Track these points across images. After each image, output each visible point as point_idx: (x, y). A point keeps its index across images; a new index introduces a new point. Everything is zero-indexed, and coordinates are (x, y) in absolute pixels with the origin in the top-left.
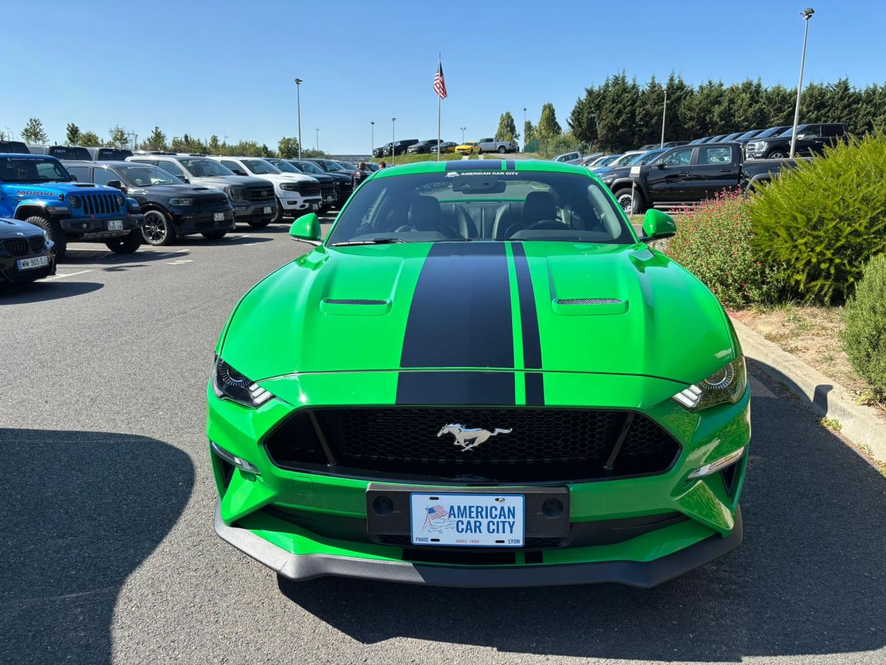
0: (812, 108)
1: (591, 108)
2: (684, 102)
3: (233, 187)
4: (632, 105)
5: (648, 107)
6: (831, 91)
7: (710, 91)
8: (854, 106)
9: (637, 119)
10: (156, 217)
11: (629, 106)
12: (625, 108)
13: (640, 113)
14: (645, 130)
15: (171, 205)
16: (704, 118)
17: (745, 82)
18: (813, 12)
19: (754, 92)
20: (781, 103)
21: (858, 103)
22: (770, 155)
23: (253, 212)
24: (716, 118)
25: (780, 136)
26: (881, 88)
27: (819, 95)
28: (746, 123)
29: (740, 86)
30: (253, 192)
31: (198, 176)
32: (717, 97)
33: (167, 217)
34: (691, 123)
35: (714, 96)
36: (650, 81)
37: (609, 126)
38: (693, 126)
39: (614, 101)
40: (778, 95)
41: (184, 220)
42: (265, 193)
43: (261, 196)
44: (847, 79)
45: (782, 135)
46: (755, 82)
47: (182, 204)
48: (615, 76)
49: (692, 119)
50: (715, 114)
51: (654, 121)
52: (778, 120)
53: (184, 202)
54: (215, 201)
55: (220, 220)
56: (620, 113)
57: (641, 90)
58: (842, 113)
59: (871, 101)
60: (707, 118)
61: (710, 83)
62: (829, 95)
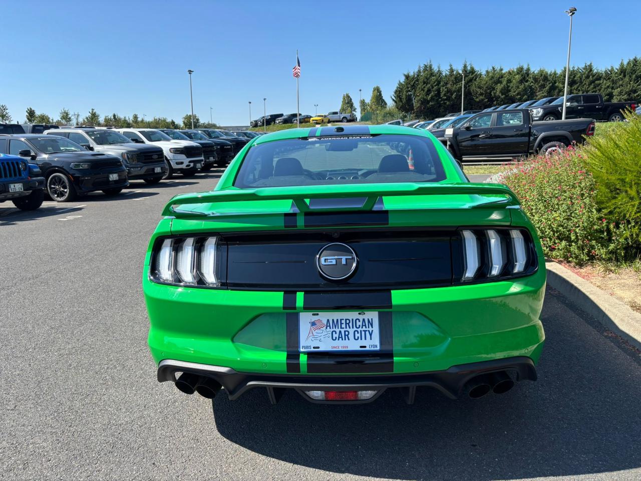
1: (408, 88)
2: (475, 82)
3: (129, 152)
4: (438, 84)
6: (580, 72)
7: (493, 74)
8: (597, 82)
9: (442, 95)
10: (60, 179)
12: (433, 88)
13: (443, 90)
14: (448, 103)
15: (72, 168)
16: (490, 93)
17: (518, 67)
18: (576, 10)
19: (524, 75)
20: (544, 81)
21: (600, 80)
22: (545, 118)
23: (145, 172)
24: (498, 93)
25: (551, 104)
26: (617, 69)
27: (572, 75)
28: (519, 96)
29: (515, 70)
30: (145, 156)
31: (101, 144)
32: (499, 78)
33: (69, 179)
34: (481, 97)
35: (497, 78)
36: (449, 68)
37: (421, 101)
38: (483, 100)
39: (424, 83)
40: (542, 75)
41: (83, 180)
42: (155, 157)
43: (152, 159)
44: (591, 64)
45: (553, 104)
46: (525, 67)
47: (81, 168)
48: (425, 65)
49: (481, 94)
50: (498, 90)
51: (454, 96)
52: (543, 93)
53: (83, 166)
54: (112, 164)
55: (115, 179)
56: (429, 91)
57: (444, 74)
58: (589, 87)
59: (609, 79)
60: (492, 93)
61: (494, 68)
62: (579, 75)
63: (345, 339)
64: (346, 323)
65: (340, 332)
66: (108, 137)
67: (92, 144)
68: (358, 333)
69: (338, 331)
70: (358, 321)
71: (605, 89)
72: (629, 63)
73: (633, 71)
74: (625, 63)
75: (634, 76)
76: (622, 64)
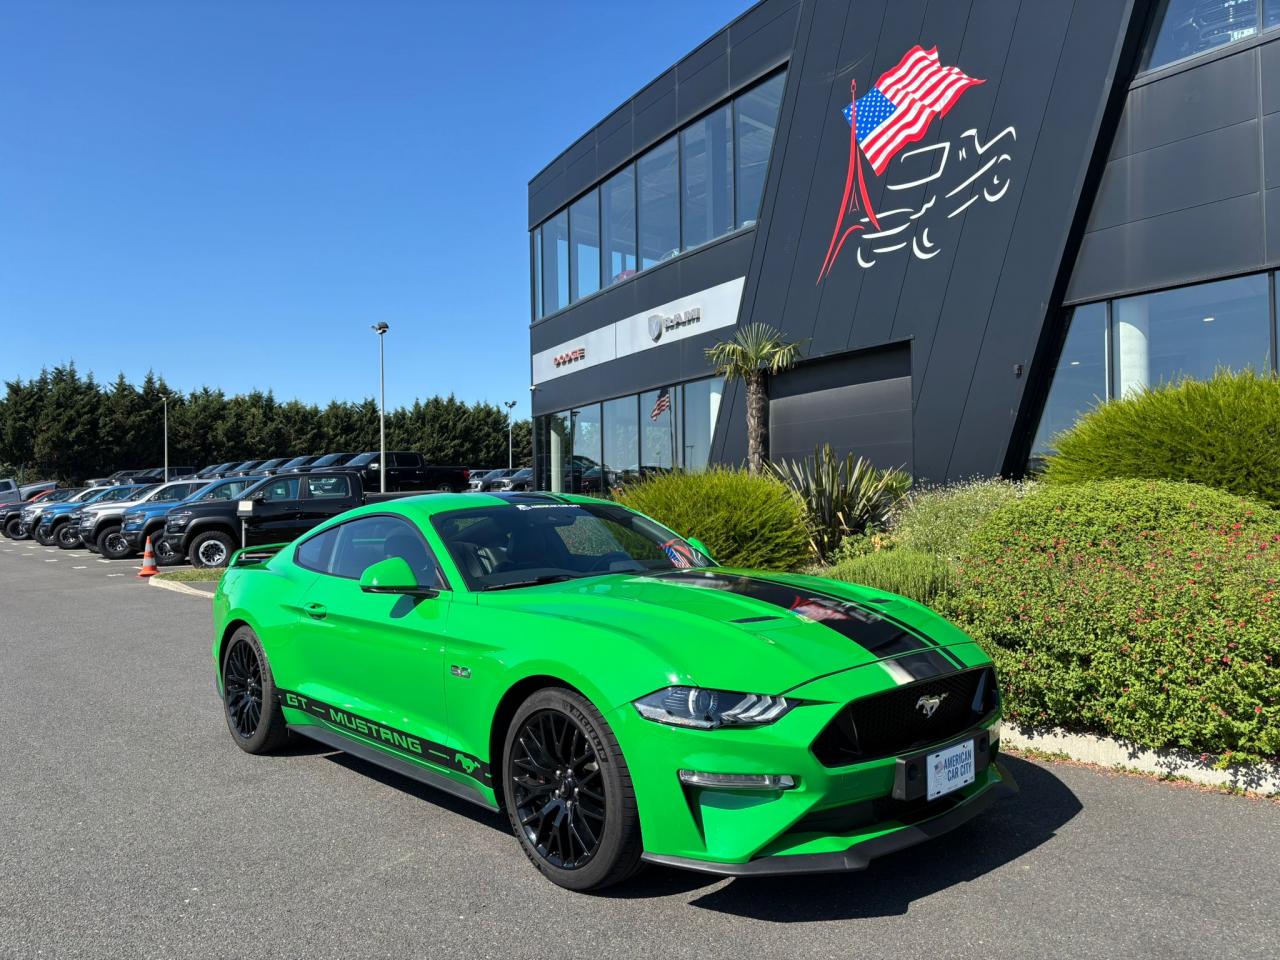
0: (338, 431)
1: (18, 413)
4: (91, 412)
5: (118, 416)
6: (357, 412)
7: (207, 401)
9: (102, 432)
11: (86, 413)
12: (80, 416)
13: (105, 424)
14: (116, 449)
16: (205, 436)
17: (253, 392)
19: (264, 405)
20: (301, 422)
24: (221, 437)
26: (410, 412)
27: (345, 416)
28: (262, 447)
29: (247, 398)
32: (219, 409)
34: (187, 442)
35: (212, 409)
36: (117, 381)
37: (53, 442)
38: (190, 447)
39: (59, 405)
40: (297, 412)
44: (373, 400)
46: (265, 395)
48: (56, 369)
49: (186, 436)
50: (219, 432)
56: (71, 424)
57: (103, 392)
59: (402, 426)
60: (209, 436)
61: (205, 390)
62: (356, 417)
71: (398, 442)
72: (427, 405)
73: (435, 418)
74: (422, 403)
75: (437, 425)
76: (417, 405)
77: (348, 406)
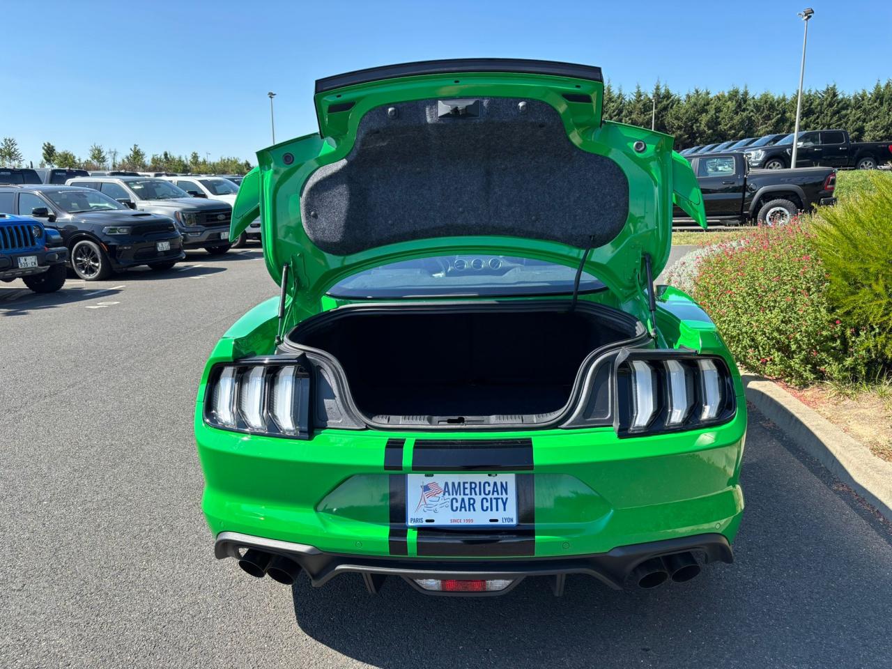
2: (671, 110)
3: (185, 211)
4: (618, 114)
5: (634, 116)
6: (820, 98)
7: (697, 99)
8: (844, 112)
10: (89, 249)
11: (615, 116)
15: (105, 234)
16: (692, 126)
17: (731, 90)
18: (813, 12)
19: (740, 102)
20: (769, 110)
21: (848, 109)
22: (767, 164)
23: (208, 238)
24: (703, 127)
25: (776, 144)
26: (870, 93)
27: (807, 102)
28: (733, 131)
29: (726, 94)
30: (208, 216)
31: (146, 199)
32: (704, 105)
33: (101, 249)
34: (679, 132)
35: (701, 105)
36: (636, 90)
38: (681, 136)
40: (766, 102)
41: (121, 251)
42: (221, 217)
43: (217, 220)
44: (835, 86)
45: (779, 143)
46: (741, 91)
47: (118, 233)
49: (679, 128)
50: (703, 123)
52: (767, 127)
53: (121, 230)
54: (161, 228)
55: (165, 249)
57: (627, 100)
58: (831, 119)
59: (860, 107)
60: (694, 127)
61: (697, 91)
62: (818, 101)
63: (470, 510)
64: (471, 488)
65: (463, 500)
66: (156, 190)
67: (134, 198)
68: (487, 501)
69: (459, 498)
70: (487, 485)
71: (853, 122)
72: (887, 87)
74: (883, 85)
76: (878, 87)
77: (812, 93)
